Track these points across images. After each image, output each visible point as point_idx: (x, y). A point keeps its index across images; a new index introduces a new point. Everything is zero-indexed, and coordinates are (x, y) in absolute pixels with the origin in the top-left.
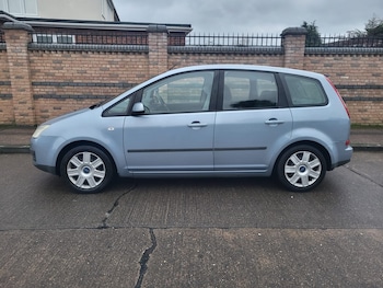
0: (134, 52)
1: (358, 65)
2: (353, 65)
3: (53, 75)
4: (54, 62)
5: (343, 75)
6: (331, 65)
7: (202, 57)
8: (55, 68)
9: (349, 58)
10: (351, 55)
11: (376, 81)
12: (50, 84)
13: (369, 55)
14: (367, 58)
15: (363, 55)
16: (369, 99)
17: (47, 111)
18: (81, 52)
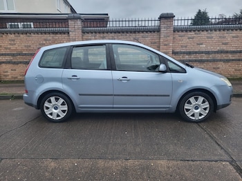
0: (61, 33)
1: (212, 38)
2: (208, 38)
3: (10, 49)
4: (10, 40)
5: (202, 44)
6: (193, 38)
7: (105, 35)
8: (11, 44)
9: (205, 33)
10: (207, 31)
11: (225, 48)
12: (8, 55)
13: (220, 30)
14: (218, 32)
15: (215, 30)
16: (220, 60)
17: (7, 72)
18: (26, 33)
